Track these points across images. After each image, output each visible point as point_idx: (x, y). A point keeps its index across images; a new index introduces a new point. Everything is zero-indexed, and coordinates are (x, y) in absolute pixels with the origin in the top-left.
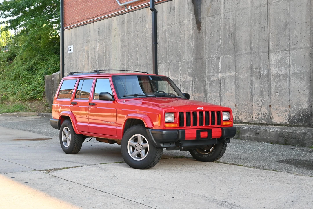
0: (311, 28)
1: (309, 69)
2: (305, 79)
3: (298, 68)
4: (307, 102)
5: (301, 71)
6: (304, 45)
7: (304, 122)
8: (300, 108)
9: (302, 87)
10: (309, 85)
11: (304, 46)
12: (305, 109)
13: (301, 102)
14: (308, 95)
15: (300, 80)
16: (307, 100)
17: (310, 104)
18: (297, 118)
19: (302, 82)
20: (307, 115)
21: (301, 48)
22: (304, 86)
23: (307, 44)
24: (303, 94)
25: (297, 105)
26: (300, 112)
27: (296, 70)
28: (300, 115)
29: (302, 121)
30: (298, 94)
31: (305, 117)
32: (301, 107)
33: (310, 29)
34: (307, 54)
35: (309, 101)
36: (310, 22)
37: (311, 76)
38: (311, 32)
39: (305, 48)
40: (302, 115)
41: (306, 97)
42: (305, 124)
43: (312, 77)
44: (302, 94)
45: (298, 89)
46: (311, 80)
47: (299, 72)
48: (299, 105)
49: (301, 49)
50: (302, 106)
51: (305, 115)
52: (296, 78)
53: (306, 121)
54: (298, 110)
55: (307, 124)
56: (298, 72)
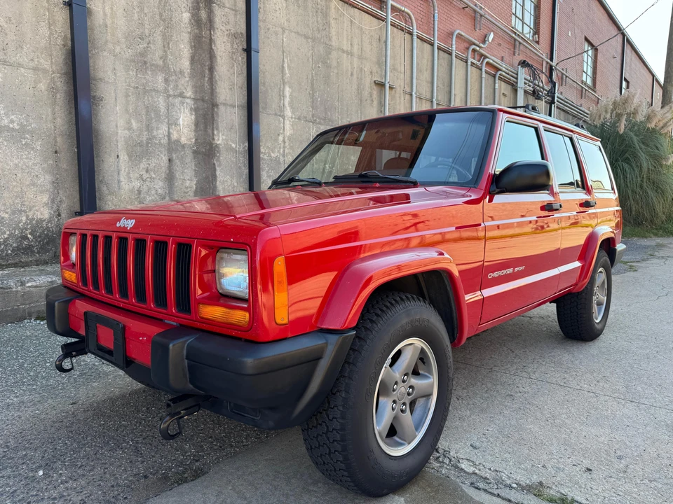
0: (50, 25)
1: (50, 125)
2: (38, 148)
3: (12, 117)
4: (47, 204)
5: (21, 124)
6: (32, 60)
7: (38, 253)
8: (24, 219)
9: (27, 167)
10: (52, 162)
11: (31, 65)
12: (42, 221)
13: (27, 203)
14: (49, 186)
15: (22, 148)
16: (45, 198)
17: (55, 209)
18: (14, 245)
19: (29, 153)
20: (47, 235)
21: (20, 65)
22: (33, 164)
23: (42, 61)
24: (34, 185)
25: (14, 213)
26: (22, 231)
27: (6, 121)
28: (26, 238)
29: (32, 252)
30: (14, 184)
31: (40, 241)
32: (27, 216)
33: (49, 28)
34: (42, 86)
35: (53, 202)
36: (48, 9)
37: (56, 142)
38: (51, 34)
39: (35, 69)
40: (29, 236)
41: (41, 192)
42: (42, 258)
43: (58, 144)
44: (28, 183)
45: (15, 172)
46: (56, 152)
47: (17, 127)
48: (21, 211)
49: (23, 70)
50: (30, 214)
51: (40, 237)
52: (6, 140)
53: (43, 249)
54: (17, 225)
55: (46, 257)
56: (11, 126)
